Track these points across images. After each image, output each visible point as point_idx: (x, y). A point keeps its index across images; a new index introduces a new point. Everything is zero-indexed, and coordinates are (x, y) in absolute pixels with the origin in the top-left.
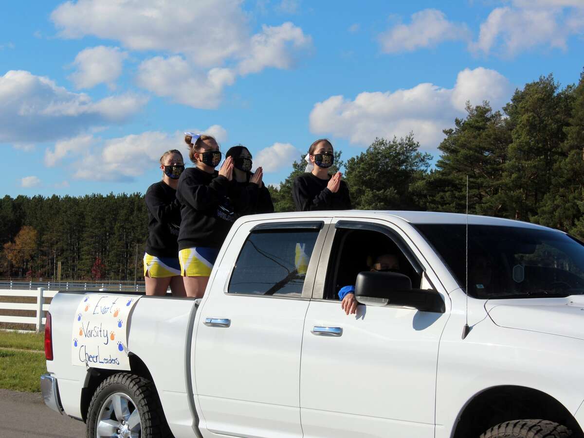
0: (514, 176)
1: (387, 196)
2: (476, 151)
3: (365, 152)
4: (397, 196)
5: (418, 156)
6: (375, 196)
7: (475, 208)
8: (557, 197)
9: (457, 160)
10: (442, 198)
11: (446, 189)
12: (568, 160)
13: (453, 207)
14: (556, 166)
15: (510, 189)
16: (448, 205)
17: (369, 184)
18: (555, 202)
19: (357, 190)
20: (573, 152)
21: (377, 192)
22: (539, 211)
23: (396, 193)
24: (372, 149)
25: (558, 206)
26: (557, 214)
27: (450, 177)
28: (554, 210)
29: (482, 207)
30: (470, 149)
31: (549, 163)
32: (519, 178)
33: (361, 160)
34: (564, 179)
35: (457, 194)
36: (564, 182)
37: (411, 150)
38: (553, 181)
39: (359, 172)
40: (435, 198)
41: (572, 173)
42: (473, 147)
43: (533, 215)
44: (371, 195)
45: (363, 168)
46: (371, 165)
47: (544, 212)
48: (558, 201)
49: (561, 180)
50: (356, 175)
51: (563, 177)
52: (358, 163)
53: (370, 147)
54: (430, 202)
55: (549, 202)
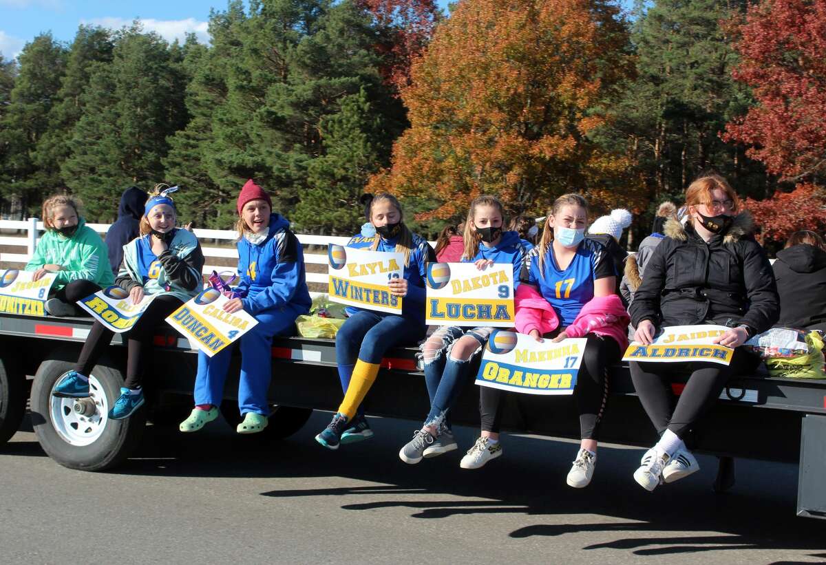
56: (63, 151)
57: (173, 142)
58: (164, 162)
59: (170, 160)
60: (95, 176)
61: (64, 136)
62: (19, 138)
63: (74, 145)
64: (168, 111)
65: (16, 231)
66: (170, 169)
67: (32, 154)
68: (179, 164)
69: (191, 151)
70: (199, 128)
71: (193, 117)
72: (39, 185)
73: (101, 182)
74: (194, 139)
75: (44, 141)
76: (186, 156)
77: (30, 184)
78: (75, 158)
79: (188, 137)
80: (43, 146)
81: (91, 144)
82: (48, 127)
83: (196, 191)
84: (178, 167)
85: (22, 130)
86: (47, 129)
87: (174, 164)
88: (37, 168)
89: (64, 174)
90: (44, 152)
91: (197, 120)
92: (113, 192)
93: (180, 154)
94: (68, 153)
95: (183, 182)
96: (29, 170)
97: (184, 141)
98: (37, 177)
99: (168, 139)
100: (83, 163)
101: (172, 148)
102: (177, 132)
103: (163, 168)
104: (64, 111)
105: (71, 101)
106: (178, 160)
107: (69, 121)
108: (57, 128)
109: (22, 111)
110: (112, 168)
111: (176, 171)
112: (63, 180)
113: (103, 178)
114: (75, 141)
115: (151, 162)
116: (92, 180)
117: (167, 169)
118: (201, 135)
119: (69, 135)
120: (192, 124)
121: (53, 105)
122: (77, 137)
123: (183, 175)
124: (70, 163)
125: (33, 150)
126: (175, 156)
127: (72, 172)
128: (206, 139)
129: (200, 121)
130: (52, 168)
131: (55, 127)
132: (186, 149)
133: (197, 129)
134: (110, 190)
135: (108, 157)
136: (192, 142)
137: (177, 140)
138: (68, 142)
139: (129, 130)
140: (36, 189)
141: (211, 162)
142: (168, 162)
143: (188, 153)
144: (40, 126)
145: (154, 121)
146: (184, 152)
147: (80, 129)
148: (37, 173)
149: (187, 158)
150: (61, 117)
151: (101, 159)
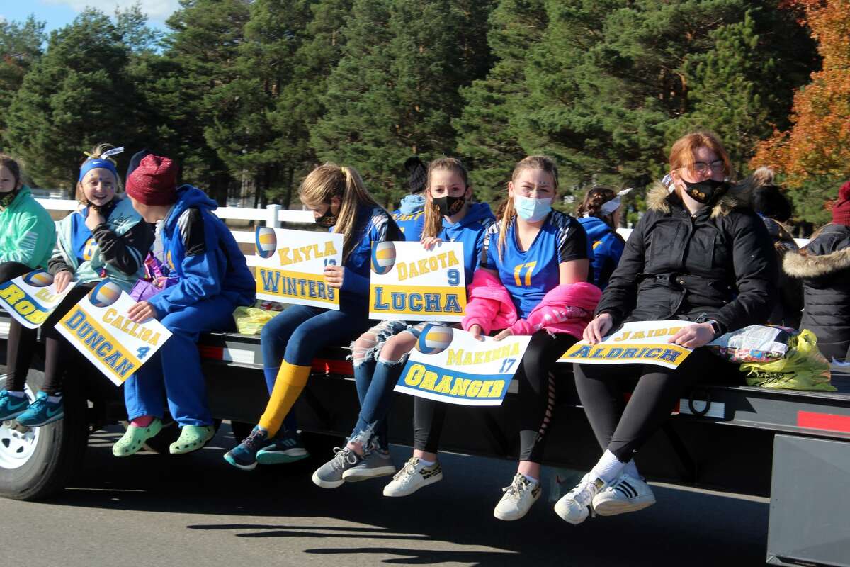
0: (251, 61)
1: (96, 80)
2: (208, 29)
3: (71, 24)
4: (108, 80)
5: (147, 31)
6: (80, 79)
7: (202, 99)
8: (299, 90)
9: (184, 39)
10: (164, 85)
11: (170, 74)
12: (314, 44)
13: (176, 97)
14: (300, 51)
15: (245, 78)
16: (170, 94)
17: (75, 64)
18: (297, 96)
19: (59, 71)
20: (318, 36)
21: (84, 75)
22: (278, 105)
23: (108, 77)
24: (79, 20)
25: (299, 101)
26: (297, 110)
27: (175, 60)
28: (294, 106)
29: (210, 98)
30: (201, 26)
31: (293, 48)
32: (257, 64)
33: (66, 32)
34: (308, 68)
35: (182, 80)
36: (308, 72)
37: (138, 24)
38: (296, 70)
39: (63, 48)
40: (155, 85)
41: (317, 61)
42: (205, 23)
43: (271, 111)
44: (75, 78)
45: (67, 44)
46: (78, 41)
47: (284, 108)
48: (301, 94)
49: (305, 69)
50: (59, 52)
51: (306, 65)
52: (61, 37)
53: (78, 18)
54: (149, 90)
55: (290, 96)
56: (312, 109)
57: (469, 95)
58: (456, 124)
59: (464, 122)
60: (359, 145)
61: (316, 88)
62: (254, 92)
63: (329, 101)
64: (462, 52)
65: (247, 223)
66: (464, 135)
67: (270, 115)
68: (476, 128)
69: (494, 109)
70: (506, 75)
71: (499, 60)
72: (280, 158)
73: (367, 155)
74: (499, 91)
75: (288, 96)
76: (488, 115)
77: (268, 156)
78: (330, 120)
79: (490, 89)
80: (286, 103)
81: (354, 99)
82: (294, 76)
83: (501, 166)
84: (475, 131)
85: (258, 80)
86: (292, 78)
87: (470, 128)
88: (278, 134)
89: (315, 142)
90: (286, 112)
91: (504, 63)
92: (385, 168)
93: (479, 113)
94: (321, 112)
95: (483, 154)
96: (266, 137)
97: (485, 93)
98: (278, 146)
99: (463, 91)
100: (341, 126)
101: (467, 104)
102: (474, 82)
103: (454, 133)
104: (314, 53)
105: (325, 38)
106: (476, 121)
107: (321, 68)
108: (306, 77)
109: (258, 53)
110: (383, 134)
111: (472, 137)
112: (313, 150)
113: (370, 148)
114: (331, 96)
115: (437, 124)
116: (356, 151)
117: (460, 135)
118: (509, 87)
119: (321, 87)
120: (497, 70)
121: (300, 44)
122: (333, 90)
123: (483, 143)
124: (325, 126)
125: (272, 108)
126: (472, 116)
127: (326, 139)
128: (517, 92)
129: (508, 64)
130: (298, 132)
131: (302, 76)
132: (487, 106)
133: (504, 76)
134: (381, 165)
135: (377, 117)
136: (496, 95)
137: (475, 91)
138: (321, 98)
139: (406, 79)
140: (276, 163)
141: (523, 124)
142: (463, 126)
143: (490, 111)
144: (283, 74)
145: (442, 65)
146: (484, 110)
147: (338, 78)
148: (277, 140)
149: (488, 118)
150: (311, 63)
151: (366, 121)
